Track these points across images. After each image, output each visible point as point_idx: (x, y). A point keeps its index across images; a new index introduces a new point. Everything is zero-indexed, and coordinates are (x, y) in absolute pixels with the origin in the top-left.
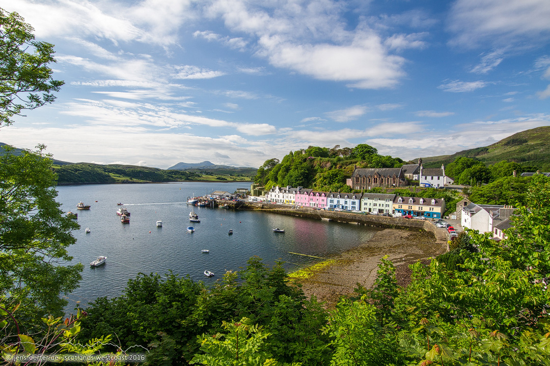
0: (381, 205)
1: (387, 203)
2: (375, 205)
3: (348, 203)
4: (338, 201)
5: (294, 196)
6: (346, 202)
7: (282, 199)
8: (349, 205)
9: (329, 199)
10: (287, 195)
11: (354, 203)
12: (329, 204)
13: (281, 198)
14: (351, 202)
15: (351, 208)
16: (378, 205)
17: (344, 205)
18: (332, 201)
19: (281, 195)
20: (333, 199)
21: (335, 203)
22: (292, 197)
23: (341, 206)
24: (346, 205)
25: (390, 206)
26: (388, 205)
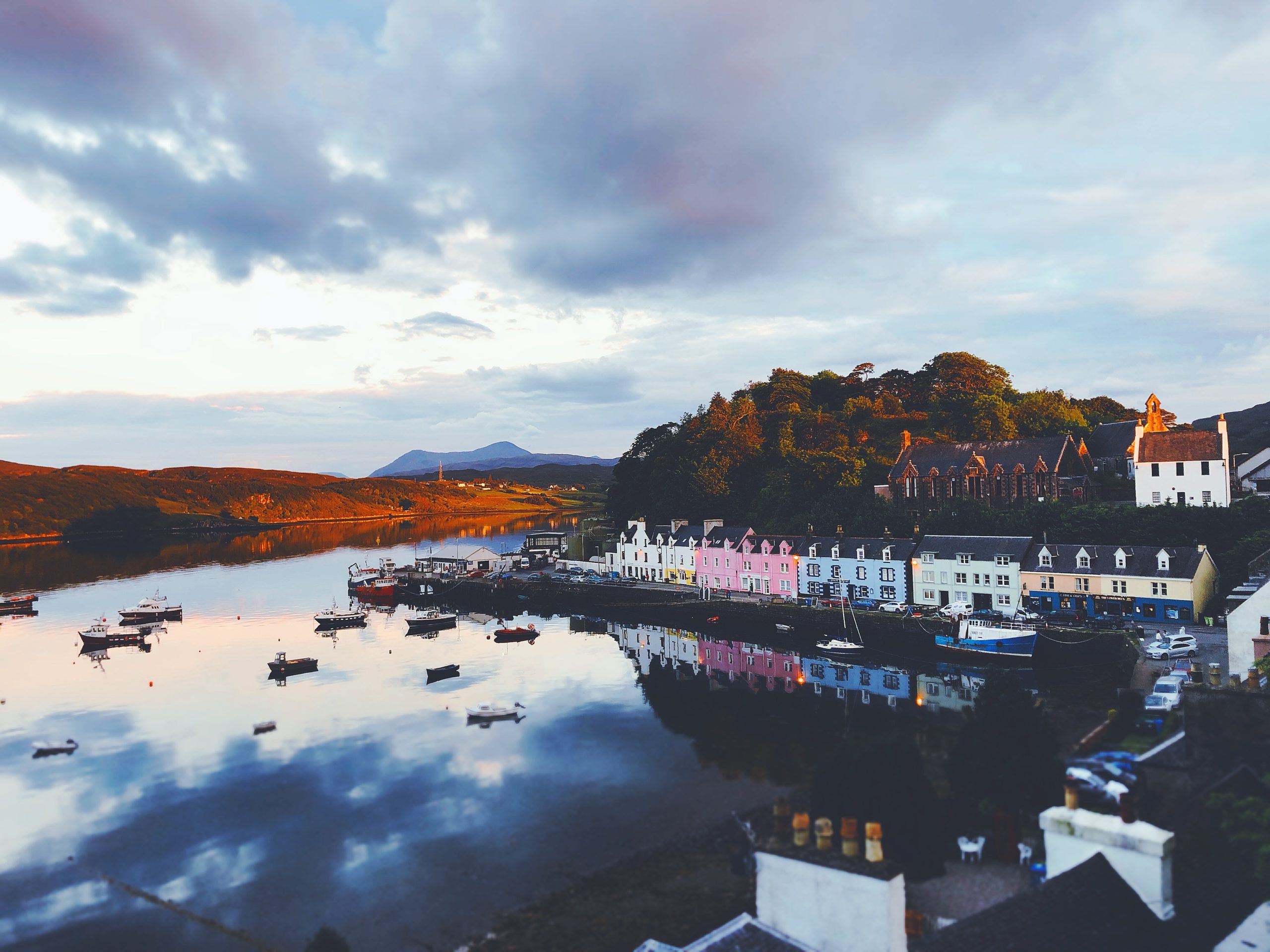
0: (982, 579)
1: (1002, 570)
2: (960, 578)
3: (869, 572)
4: (836, 569)
5: (694, 553)
6: (861, 572)
8: (872, 583)
9: (803, 561)
10: (671, 552)
11: (887, 573)
12: (805, 580)
13: (653, 562)
14: (878, 571)
15: (878, 591)
16: (970, 578)
17: (854, 581)
18: (815, 569)
19: (653, 550)
20: (817, 561)
21: (825, 576)
22: (687, 561)
23: (844, 586)
24: (862, 583)
25: (1010, 581)
26: (1007, 578)
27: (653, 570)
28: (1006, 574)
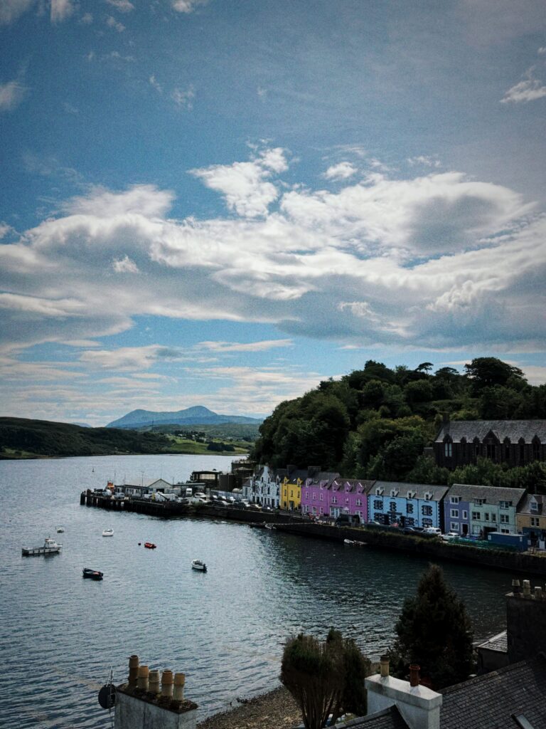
0: (490, 516)
1: (504, 512)
2: (476, 516)
3: (415, 508)
4: (393, 505)
5: (299, 489)
6: (410, 508)
7: (276, 498)
8: (417, 515)
9: (372, 499)
10: (285, 488)
11: (428, 510)
12: (373, 511)
13: (273, 496)
14: (421, 508)
15: (421, 522)
16: (482, 517)
17: (404, 514)
18: (379, 505)
19: (273, 487)
20: (380, 499)
21: (386, 509)
22: (295, 495)
23: (398, 517)
24: (410, 516)
25: (510, 519)
26: (507, 517)
27: (273, 500)
28: (507, 514)
